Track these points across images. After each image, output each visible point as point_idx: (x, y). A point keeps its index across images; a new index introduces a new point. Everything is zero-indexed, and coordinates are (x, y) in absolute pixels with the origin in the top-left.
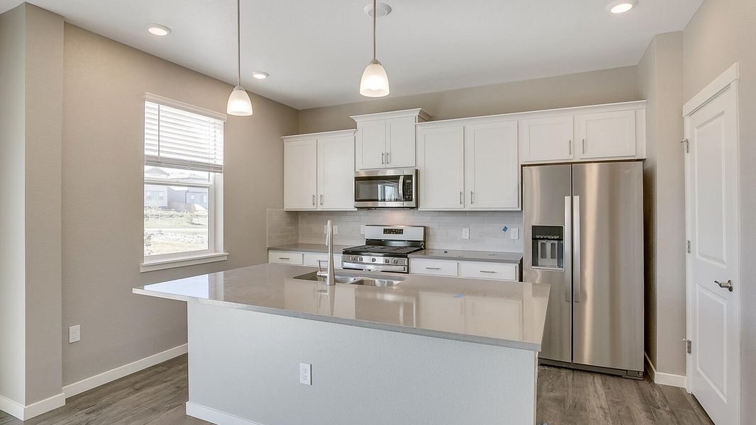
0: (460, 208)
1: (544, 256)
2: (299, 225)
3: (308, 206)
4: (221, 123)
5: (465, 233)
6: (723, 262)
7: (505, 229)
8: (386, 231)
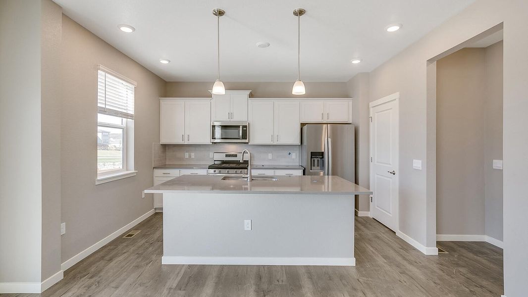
0: (271, 143)
1: (314, 166)
2: (167, 153)
3: (178, 141)
4: (133, 87)
5: (270, 156)
6: (390, 164)
7: (290, 154)
8: (227, 156)
